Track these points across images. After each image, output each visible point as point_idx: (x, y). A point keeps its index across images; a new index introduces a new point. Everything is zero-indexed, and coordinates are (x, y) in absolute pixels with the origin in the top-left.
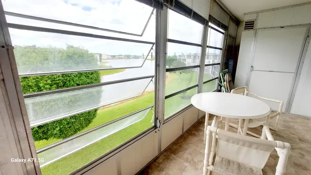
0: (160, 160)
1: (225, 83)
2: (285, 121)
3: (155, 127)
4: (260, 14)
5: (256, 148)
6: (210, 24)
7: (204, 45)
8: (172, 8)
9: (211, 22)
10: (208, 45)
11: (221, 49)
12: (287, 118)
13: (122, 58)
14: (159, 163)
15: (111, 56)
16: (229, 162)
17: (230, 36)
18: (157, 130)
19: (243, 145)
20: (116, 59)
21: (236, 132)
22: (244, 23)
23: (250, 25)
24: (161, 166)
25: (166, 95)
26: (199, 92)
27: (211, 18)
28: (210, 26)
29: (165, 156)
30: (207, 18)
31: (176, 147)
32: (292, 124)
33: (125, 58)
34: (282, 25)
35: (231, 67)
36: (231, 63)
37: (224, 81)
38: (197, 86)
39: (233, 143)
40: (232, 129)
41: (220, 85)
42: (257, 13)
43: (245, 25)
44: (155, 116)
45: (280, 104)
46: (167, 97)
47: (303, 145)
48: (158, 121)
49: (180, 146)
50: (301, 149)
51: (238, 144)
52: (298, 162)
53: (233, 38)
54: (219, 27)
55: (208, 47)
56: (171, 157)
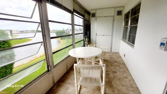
0: (55, 88)
1: (86, 42)
2: (110, 56)
3: (48, 71)
4: (97, 10)
5: (95, 69)
6: (74, 13)
7: (73, 24)
8: (49, 3)
9: (75, 13)
10: (75, 24)
11: (82, 26)
12: (111, 54)
13: (29, 32)
14: (54, 90)
15: (20, 31)
16: (87, 78)
17: (86, 20)
18: (50, 72)
19: (90, 69)
20: (24, 33)
21: (92, 64)
22: (91, 14)
23: (94, 15)
24: (55, 91)
25: (53, 52)
26: (73, 48)
27: (75, 11)
28: (74, 14)
29: (57, 85)
30: (72, 10)
31: (64, 78)
32: (112, 56)
33: (31, 32)
34: (105, 16)
35: (88, 34)
36: (88, 32)
37: (86, 41)
38: (72, 45)
39: (86, 69)
40: (90, 63)
41: (84, 44)
42: (96, 9)
43: (92, 15)
44: (47, 65)
45: (107, 49)
46: (53, 53)
47: (116, 64)
48: (49, 67)
49: (66, 77)
50: (115, 65)
51: (88, 69)
52: (114, 71)
53: (88, 21)
54: (80, 15)
55: (75, 25)
56: (61, 85)
